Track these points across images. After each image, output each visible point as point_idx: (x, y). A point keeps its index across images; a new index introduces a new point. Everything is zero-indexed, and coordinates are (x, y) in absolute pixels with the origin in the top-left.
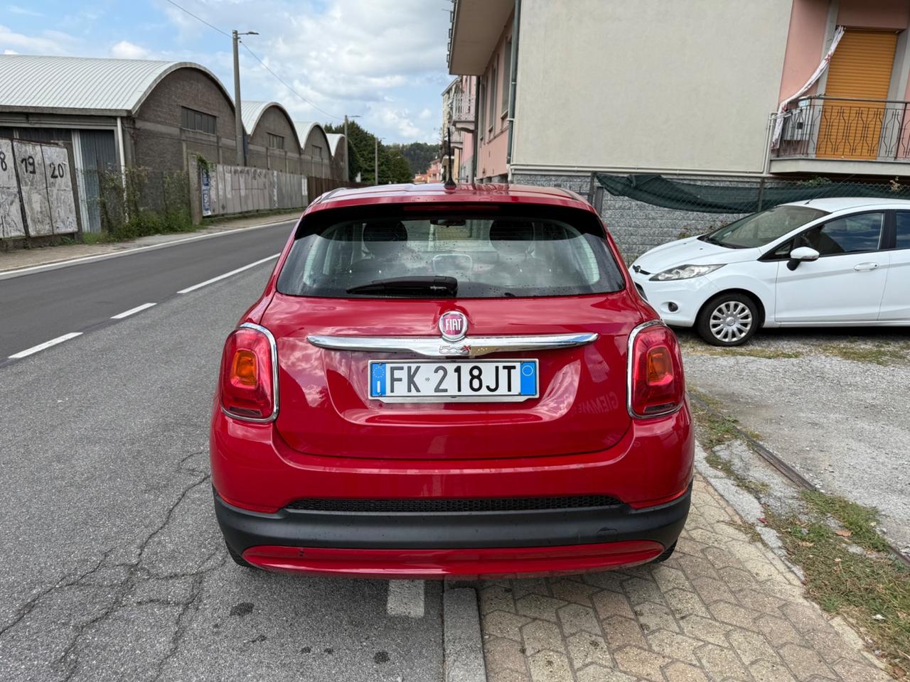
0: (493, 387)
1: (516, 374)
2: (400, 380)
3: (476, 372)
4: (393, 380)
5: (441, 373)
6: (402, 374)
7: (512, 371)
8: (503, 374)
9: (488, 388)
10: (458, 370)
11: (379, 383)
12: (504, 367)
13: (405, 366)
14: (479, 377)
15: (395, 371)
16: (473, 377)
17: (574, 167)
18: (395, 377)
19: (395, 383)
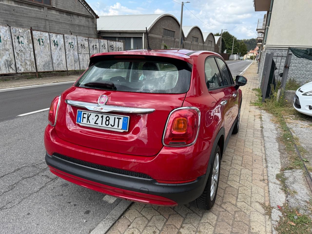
0: (113, 125)
1: (121, 121)
2: (85, 118)
3: (108, 119)
4: (83, 117)
5: (97, 117)
6: (86, 116)
7: (120, 120)
8: (117, 120)
9: (111, 125)
10: (102, 117)
11: (79, 118)
12: (117, 118)
13: (87, 113)
14: (108, 120)
15: (84, 115)
16: (107, 120)
17: (294, 46)
18: (84, 117)
19: (84, 119)
